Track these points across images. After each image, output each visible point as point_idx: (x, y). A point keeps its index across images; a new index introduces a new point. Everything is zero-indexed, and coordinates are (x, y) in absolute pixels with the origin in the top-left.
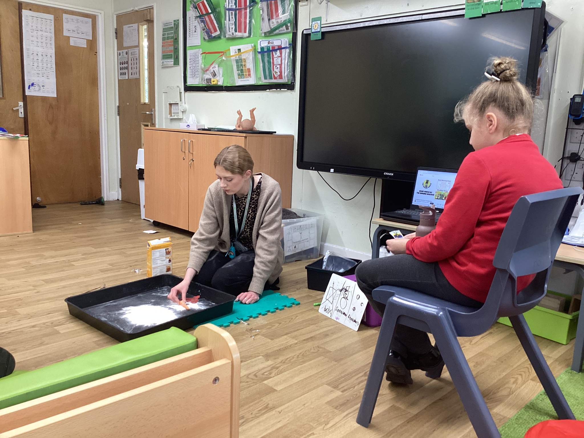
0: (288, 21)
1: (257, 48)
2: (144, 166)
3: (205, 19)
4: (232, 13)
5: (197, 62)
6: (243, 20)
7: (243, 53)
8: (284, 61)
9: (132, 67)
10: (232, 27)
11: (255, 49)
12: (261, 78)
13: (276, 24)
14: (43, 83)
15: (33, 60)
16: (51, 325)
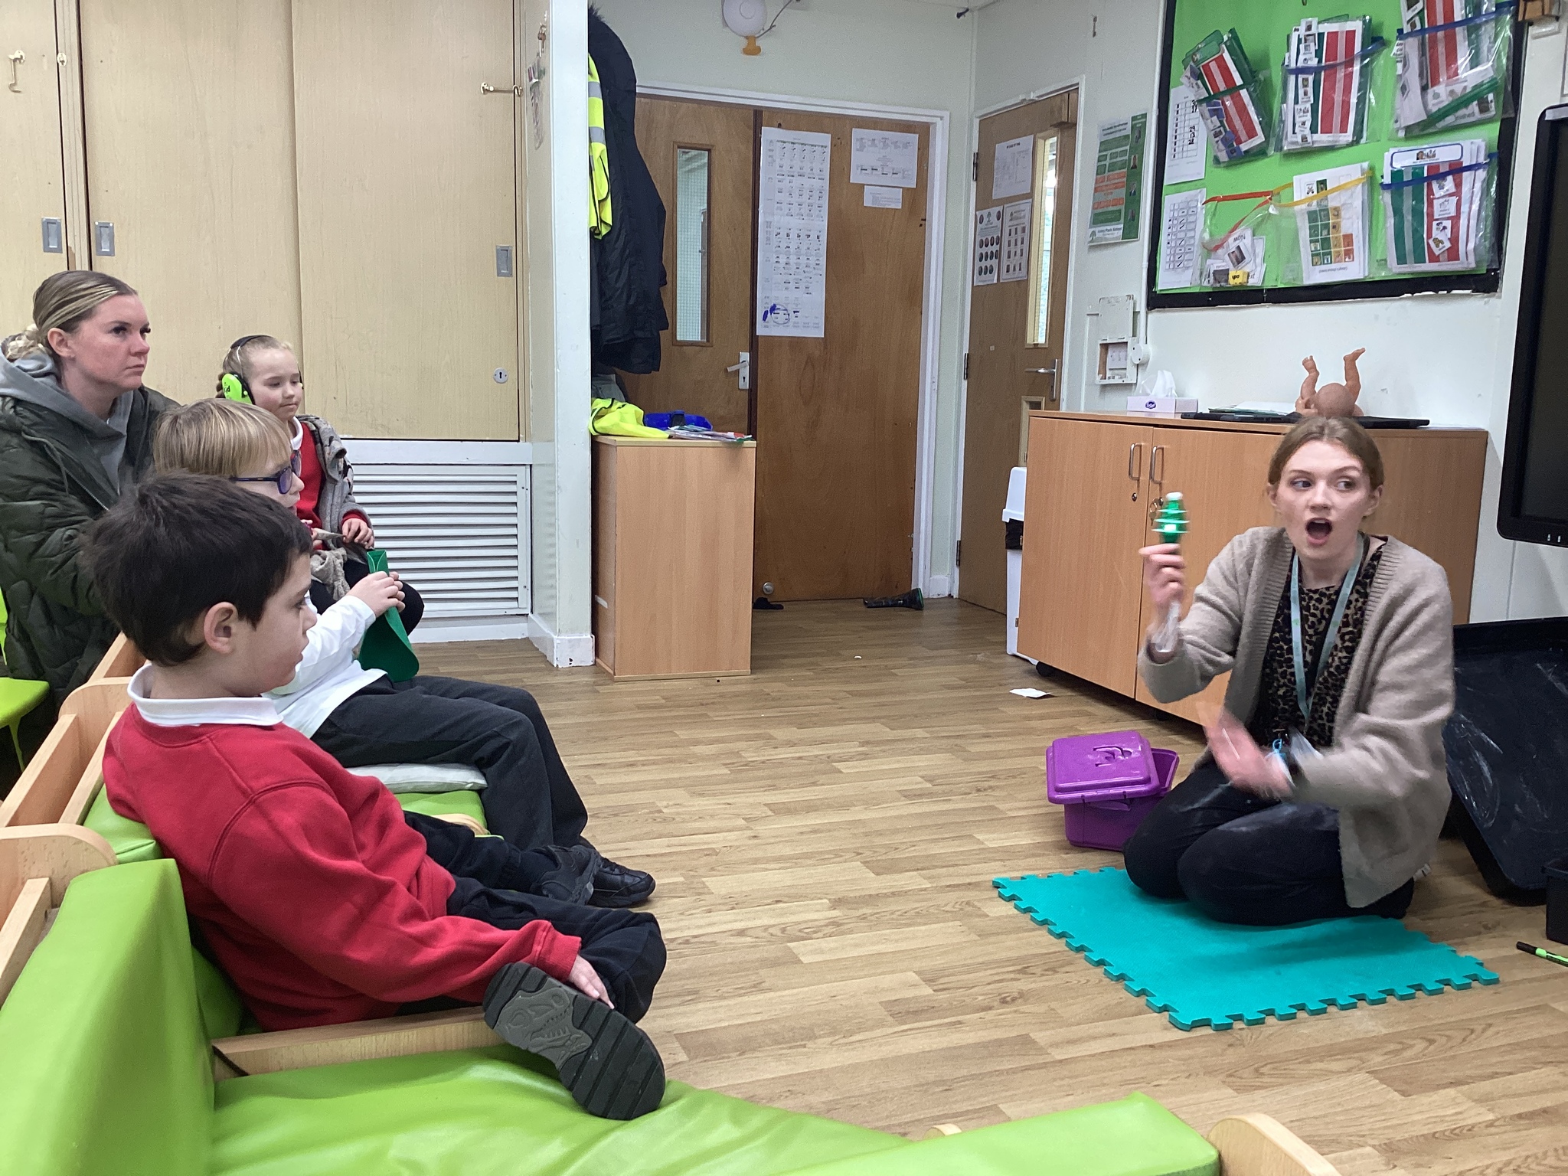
0: (1485, 86)
1: (1378, 174)
2: (1023, 514)
3: (1223, 103)
4: (1307, 80)
5: (1192, 226)
6: (1338, 97)
7: (1334, 190)
8: (1468, 205)
9: (1009, 252)
10: (1303, 119)
11: (1371, 179)
12: (1385, 260)
13: (1445, 100)
14: (797, 305)
15: (778, 249)
16: (779, 934)
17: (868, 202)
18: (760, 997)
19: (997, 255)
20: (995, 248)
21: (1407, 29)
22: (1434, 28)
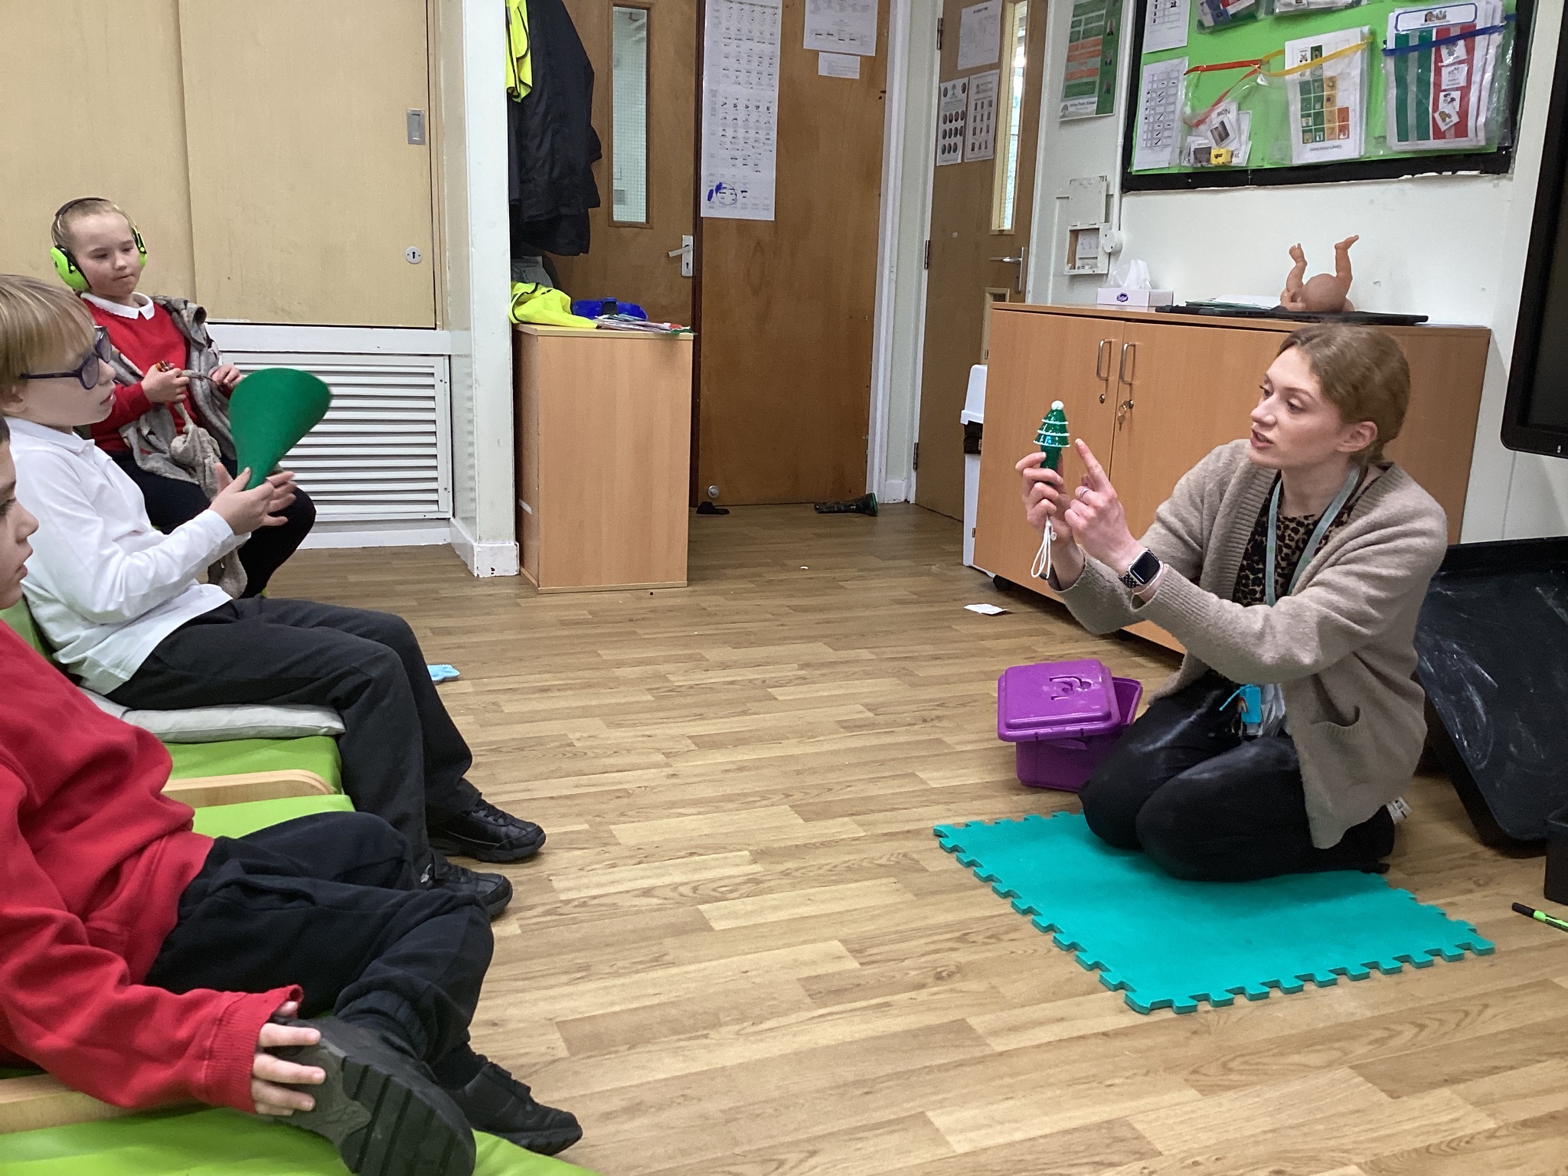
1: (1380, 41)
2: (983, 416)
5: (1171, 100)
7: (1330, 58)
8: (1480, 73)
9: (975, 129)
11: (1371, 45)
12: (1384, 137)
14: (745, 184)
15: (724, 121)
16: (691, 895)
17: (823, 71)
18: (660, 973)
19: (961, 132)
20: (960, 123)
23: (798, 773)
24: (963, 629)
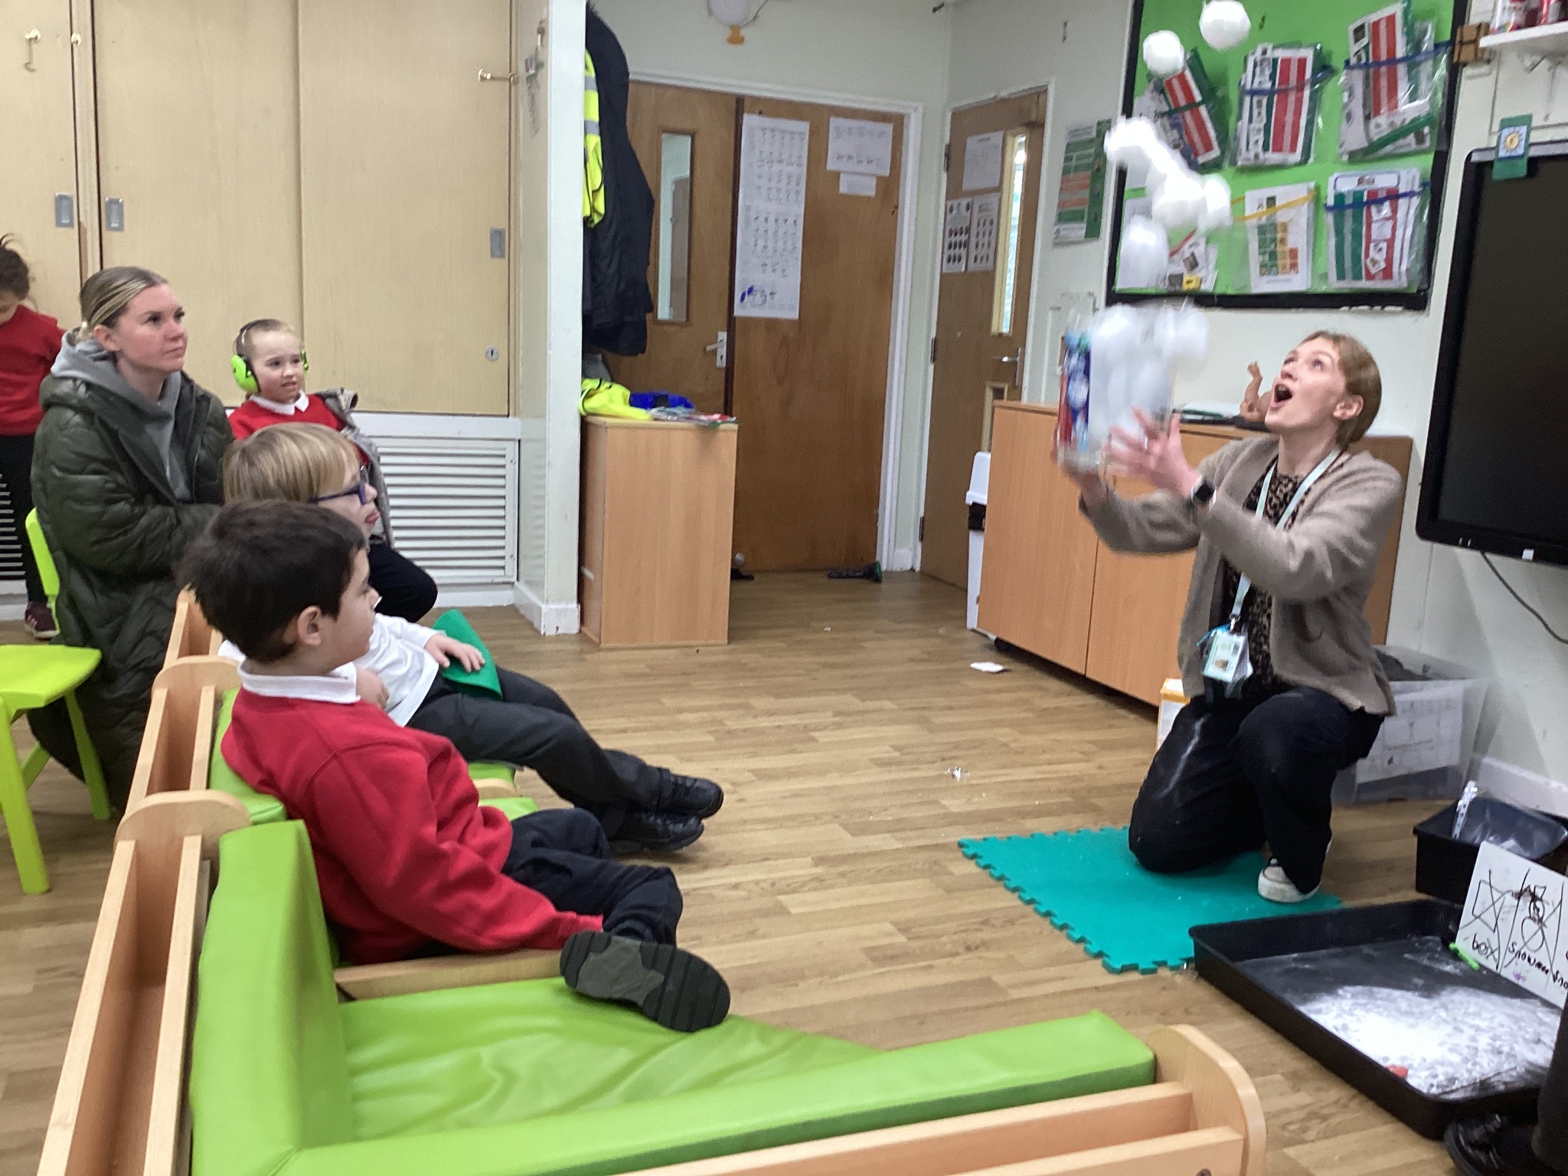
0: (1422, 120)
1: (1323, 194)
2: (986, 497)
3: (1183, 117)
4: (1259, 103)
6: (1289, 119)
7: (1281, 208)
8: (1402, 229)
9: (977, 243)
10: (1257, 137)
11: (1316, 197)
12: (1326, 275)
13: (1385, 130)
14: (773, 287)
15: (756, 232)
16: (770, 888)
17: (843, 189)
19: (966, 244)
20: (964, 238)
21: (1353, 61)
22: (1378, 63)
23: (843, 799)
24: (972, 684)
